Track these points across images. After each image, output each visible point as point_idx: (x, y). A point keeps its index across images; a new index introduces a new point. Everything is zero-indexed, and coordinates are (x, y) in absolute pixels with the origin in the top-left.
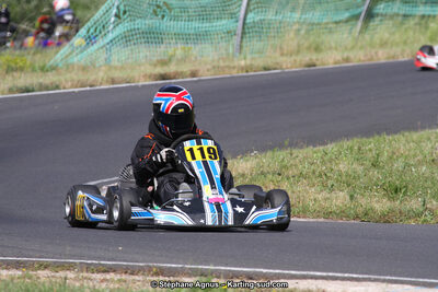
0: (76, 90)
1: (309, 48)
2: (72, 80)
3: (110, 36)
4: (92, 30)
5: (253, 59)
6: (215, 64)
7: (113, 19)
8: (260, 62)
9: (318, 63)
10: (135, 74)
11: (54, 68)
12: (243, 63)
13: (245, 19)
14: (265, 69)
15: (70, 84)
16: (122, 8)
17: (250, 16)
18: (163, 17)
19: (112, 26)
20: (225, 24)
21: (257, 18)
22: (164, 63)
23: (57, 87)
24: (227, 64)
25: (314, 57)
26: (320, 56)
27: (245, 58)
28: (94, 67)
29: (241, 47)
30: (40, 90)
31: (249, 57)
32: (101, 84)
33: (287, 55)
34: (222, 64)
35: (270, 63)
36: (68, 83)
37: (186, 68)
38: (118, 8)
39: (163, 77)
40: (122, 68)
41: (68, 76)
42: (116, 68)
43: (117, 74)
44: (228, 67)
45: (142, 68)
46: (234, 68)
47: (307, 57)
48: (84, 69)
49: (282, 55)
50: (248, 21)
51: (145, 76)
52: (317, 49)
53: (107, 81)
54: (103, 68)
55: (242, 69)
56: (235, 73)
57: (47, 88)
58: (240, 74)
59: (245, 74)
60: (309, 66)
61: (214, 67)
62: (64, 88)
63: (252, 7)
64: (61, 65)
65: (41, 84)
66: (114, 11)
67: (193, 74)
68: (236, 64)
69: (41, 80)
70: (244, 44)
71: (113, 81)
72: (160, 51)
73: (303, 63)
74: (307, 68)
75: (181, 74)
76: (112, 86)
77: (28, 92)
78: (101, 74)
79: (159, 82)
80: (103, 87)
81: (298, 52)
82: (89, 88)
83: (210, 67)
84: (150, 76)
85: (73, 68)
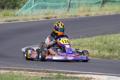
0: (23, 21)
1: (87, 11)
2: (22, 19)
3: (33, 7)
5: (72, 13)
6: (61, 15)
7: (33, 2)
8: (74, 14)
9: (89, 15)
10: (39, 17)
11: (17, 15)
12: (69, 14)
14: (75, 16)
17: (71, 1)
18: (47, 2)
19: (33, 4)
23: (18, 21)
24: (65, 15)
25: (89, 13)
28: (28, 15)
29: (68, 10)
30: (14, 21)
32: (30, 20)
33: (82, 12)
34: (63, 15)
35: (76, 14)
36: (21, 19)
37: (53, 16)
39: (47, 18)
41: (21, 17)
42: (34, 15)
43: (34, 17)
45: (41, 16)
46: (67, 16)
47: (87, 13)
48: (25, 16)
49: (80, 12)
51: (42, 18)
52: (89, 11)
55: (69, 16)
56: (67, 17)
57: (15, 21)
59: (69, 18)
60: (87, 16)
61: (61, 16)
62: (20, 21)
64: (19, 14)
65: (14, 20)
67: (55, 17)
68: (67, 15)
69: (14, 18)
70: (70, 9)
71: (33, 19)
72: (46, 11)
73: (86, 15)
74: (86, 16)
75: (52, 17)
76: (33, 20)
77: (10, 22)
78: (30, 17)
79: (46, 19)
80: (30, 21)
81: (84, 11)
82: (27, 21)
83: (60, 15)
84: (44, 18)
85: (22, 15)
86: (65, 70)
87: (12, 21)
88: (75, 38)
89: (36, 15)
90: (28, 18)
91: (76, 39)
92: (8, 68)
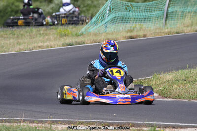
0: (92, 44)
1: (196, 24)
2: (90, 40)
3: (107, 20)
4: (98, 17)
5: (171, 29)
6: (154, 31)
7: (108, 12)
8: (174, 30)
10: (118, 36)
11: (82, 34)
12: (167, 31)
14: (177, 33)
15: (89, 41)
16: (112, 7)
17: (170, 9)
18: (129, 11)
19: (107, 15)
22: (131, 31)
23: (84, 43)
24: (160, 31)
27: (168, 28)
28: (100, 33)
30: (76, 44)
34: (157, 31)
37: (141, 33)
39: (131, 38)
41: (89, 38)
42: (110, 34)
43: (110, 37)
44: (160, 33)
45: (121, 34)
46: (163, 33)
47: (196, 28)
48: (95, 35)
49: (184, 27)
50: (169, 12)
51: (123, 37)
54: (104, 34)
55: (166, 33)
56: (163, 35)
57: (79, 44)
58: (166, 36)
59: (168, 36)
61: (154, 33)
62: (87, 43)
64: (84, 33)
65: (76, 42)
66: (109, 8)
67: (145, 36)
68: (164, 31)
69: (77, 40)
70: (167, 22)
72: (129, 26)
73: (194, 30)
74: (196, 33)
75: (139, 36)
77: (71, 45)
78: (103, 37)
79: (129, 40)
81: (191, 25)
82: (97, 43)
83: (152, 33)
84: (125, 37)
85: (90, 34)
86: (163, 122)
87: (73, 45)
88: (177, 69)
89: (112, 34)
90: (99, 39)
91: (180, 71)
92: (69, 121)
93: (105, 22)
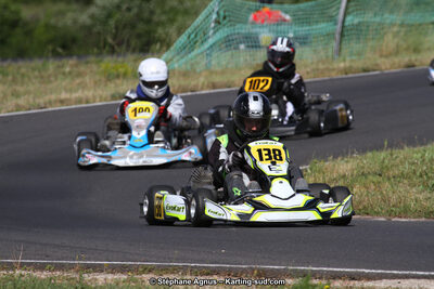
1: (407, 49)
3: (211, 41)
4: (193, 36)
5: (352, 61)
6: (314, 66)
7: (213, 25)
8: (359, 64)
9: (416, 63)
12: (342, 65)
13: (344, 21)
14: (365, 71)
16: (222, 13)
17: (349, 18)
19: (212, 32)
20: (323, 27)
21: (356, 21)
24: (326, 66)
25: (414, 57)
26: (419, 57)
27: (344, 60)
28: (195, 71)
29: (340, 49)
31: (348, 59)
32: (202, 89)
33: (386, 57)
34: (321, 66)
35: (369, 64)
38: (218, 13)
40: (223, 73)
42: (217, 73)
43: (217, 79)
44: (327, 69)
45: (243, 72)
46: (334, 70)
47: (405, 59)
48: (185, 74)
49: (381, 56)
50: (347, 24)
52: (416, 50)
53: (208, 87)
54: (204, 74)
55: (341, 71)
56: (334, 75)
58: (340, 76)
59: (344, 76)
60: (408, 66)
61: (313, 70)
63: (350, 10)
66: (214, 16)
68: (335, 65)
70: (343, 46)
71: (214, 86)
73: (402, 64)
74: (406, 69)
76: (212, 91)
78: (202, 79)
80: (204, 92)
81: (397, 52)
82: (189, 94)
83: (309, 70)
85: (174, 74)
86: (328, 266)
88: (363, 151)
90: (193, 83)
91: (369, 155)
93: (207, 45)
